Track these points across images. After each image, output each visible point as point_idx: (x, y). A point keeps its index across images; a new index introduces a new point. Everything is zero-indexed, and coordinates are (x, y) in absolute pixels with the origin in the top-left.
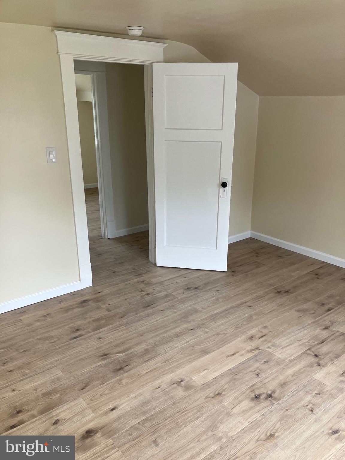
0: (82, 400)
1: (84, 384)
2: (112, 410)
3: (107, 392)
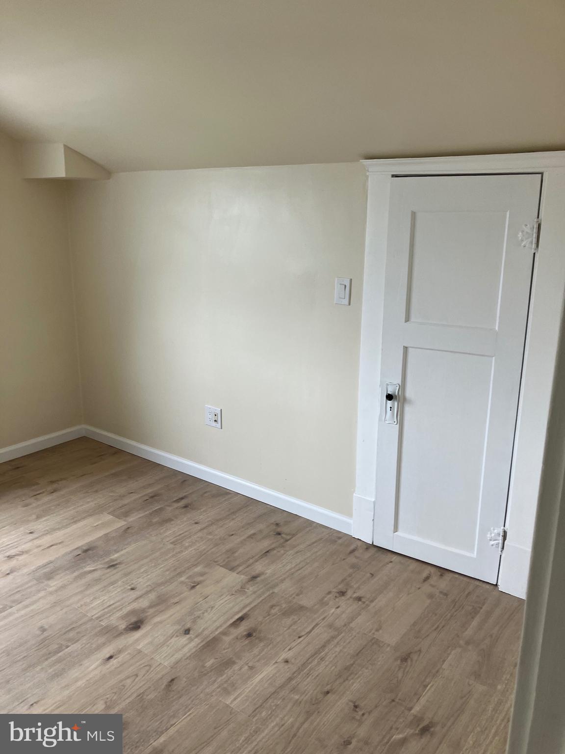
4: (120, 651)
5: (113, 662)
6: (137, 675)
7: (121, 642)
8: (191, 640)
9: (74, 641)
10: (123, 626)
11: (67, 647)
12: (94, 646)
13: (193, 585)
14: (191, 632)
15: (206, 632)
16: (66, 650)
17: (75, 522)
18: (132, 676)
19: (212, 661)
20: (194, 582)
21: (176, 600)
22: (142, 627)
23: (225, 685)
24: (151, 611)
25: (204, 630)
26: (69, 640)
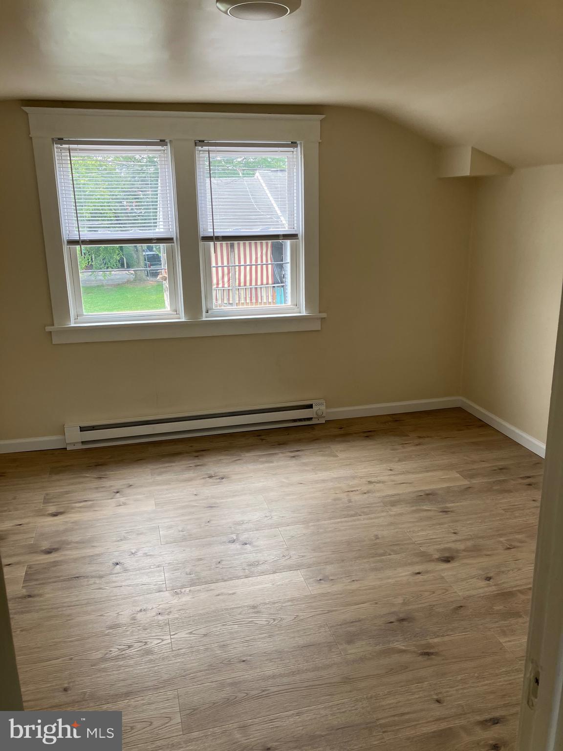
0: (460, 594)
1: (460, 613)
2: (419, 573)
3: (427, 594)
4: (427, 572)
5: (419, 577)
6: (434, 592)
7: (431, 566)
8: (489, 586)
9: (396, 553)
10: (437, 556)
11: (390, 555)
12: (409, 561)
13: (508, 546)
14: (491, 580)
15: (505, 585)
16: (388, 556)
17: (427, 471)
18: (430, 591)
19: (501, 607)
20: (511, 545)
21: (489, 553)
22: (451, 562)
23: (505, 629)
24: (465, 553)
25: (503, 583)
26: (393, 551)
